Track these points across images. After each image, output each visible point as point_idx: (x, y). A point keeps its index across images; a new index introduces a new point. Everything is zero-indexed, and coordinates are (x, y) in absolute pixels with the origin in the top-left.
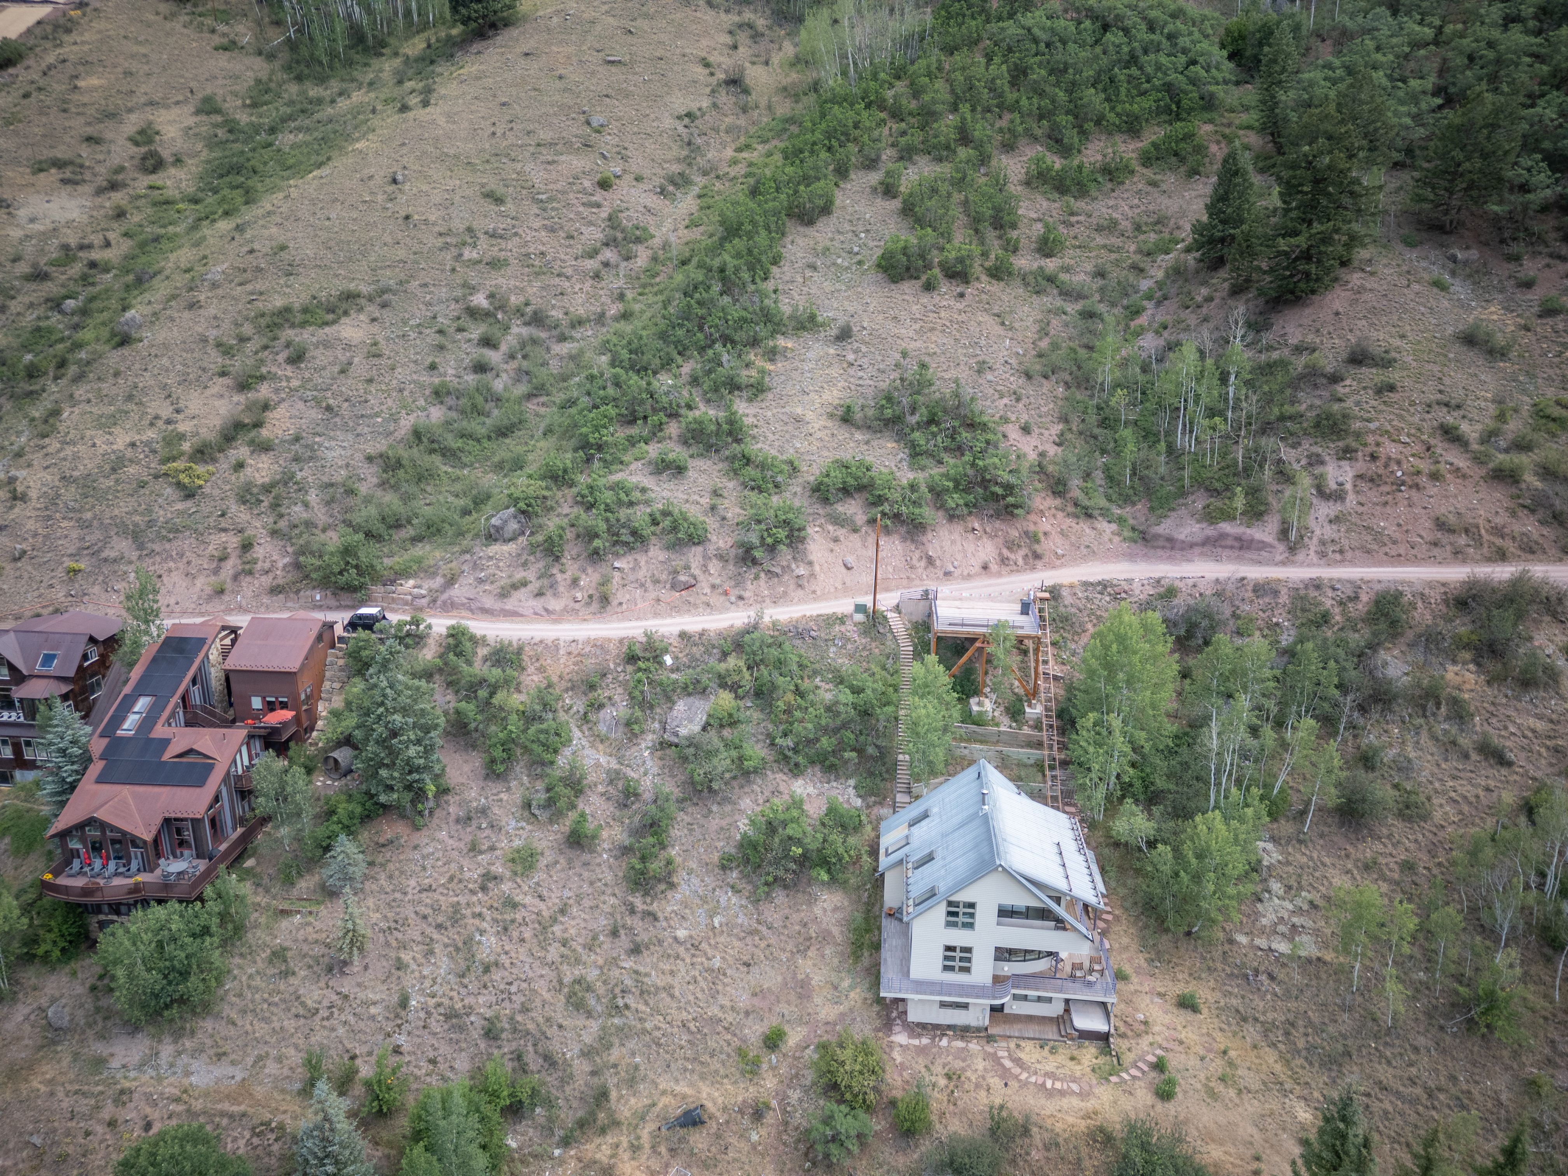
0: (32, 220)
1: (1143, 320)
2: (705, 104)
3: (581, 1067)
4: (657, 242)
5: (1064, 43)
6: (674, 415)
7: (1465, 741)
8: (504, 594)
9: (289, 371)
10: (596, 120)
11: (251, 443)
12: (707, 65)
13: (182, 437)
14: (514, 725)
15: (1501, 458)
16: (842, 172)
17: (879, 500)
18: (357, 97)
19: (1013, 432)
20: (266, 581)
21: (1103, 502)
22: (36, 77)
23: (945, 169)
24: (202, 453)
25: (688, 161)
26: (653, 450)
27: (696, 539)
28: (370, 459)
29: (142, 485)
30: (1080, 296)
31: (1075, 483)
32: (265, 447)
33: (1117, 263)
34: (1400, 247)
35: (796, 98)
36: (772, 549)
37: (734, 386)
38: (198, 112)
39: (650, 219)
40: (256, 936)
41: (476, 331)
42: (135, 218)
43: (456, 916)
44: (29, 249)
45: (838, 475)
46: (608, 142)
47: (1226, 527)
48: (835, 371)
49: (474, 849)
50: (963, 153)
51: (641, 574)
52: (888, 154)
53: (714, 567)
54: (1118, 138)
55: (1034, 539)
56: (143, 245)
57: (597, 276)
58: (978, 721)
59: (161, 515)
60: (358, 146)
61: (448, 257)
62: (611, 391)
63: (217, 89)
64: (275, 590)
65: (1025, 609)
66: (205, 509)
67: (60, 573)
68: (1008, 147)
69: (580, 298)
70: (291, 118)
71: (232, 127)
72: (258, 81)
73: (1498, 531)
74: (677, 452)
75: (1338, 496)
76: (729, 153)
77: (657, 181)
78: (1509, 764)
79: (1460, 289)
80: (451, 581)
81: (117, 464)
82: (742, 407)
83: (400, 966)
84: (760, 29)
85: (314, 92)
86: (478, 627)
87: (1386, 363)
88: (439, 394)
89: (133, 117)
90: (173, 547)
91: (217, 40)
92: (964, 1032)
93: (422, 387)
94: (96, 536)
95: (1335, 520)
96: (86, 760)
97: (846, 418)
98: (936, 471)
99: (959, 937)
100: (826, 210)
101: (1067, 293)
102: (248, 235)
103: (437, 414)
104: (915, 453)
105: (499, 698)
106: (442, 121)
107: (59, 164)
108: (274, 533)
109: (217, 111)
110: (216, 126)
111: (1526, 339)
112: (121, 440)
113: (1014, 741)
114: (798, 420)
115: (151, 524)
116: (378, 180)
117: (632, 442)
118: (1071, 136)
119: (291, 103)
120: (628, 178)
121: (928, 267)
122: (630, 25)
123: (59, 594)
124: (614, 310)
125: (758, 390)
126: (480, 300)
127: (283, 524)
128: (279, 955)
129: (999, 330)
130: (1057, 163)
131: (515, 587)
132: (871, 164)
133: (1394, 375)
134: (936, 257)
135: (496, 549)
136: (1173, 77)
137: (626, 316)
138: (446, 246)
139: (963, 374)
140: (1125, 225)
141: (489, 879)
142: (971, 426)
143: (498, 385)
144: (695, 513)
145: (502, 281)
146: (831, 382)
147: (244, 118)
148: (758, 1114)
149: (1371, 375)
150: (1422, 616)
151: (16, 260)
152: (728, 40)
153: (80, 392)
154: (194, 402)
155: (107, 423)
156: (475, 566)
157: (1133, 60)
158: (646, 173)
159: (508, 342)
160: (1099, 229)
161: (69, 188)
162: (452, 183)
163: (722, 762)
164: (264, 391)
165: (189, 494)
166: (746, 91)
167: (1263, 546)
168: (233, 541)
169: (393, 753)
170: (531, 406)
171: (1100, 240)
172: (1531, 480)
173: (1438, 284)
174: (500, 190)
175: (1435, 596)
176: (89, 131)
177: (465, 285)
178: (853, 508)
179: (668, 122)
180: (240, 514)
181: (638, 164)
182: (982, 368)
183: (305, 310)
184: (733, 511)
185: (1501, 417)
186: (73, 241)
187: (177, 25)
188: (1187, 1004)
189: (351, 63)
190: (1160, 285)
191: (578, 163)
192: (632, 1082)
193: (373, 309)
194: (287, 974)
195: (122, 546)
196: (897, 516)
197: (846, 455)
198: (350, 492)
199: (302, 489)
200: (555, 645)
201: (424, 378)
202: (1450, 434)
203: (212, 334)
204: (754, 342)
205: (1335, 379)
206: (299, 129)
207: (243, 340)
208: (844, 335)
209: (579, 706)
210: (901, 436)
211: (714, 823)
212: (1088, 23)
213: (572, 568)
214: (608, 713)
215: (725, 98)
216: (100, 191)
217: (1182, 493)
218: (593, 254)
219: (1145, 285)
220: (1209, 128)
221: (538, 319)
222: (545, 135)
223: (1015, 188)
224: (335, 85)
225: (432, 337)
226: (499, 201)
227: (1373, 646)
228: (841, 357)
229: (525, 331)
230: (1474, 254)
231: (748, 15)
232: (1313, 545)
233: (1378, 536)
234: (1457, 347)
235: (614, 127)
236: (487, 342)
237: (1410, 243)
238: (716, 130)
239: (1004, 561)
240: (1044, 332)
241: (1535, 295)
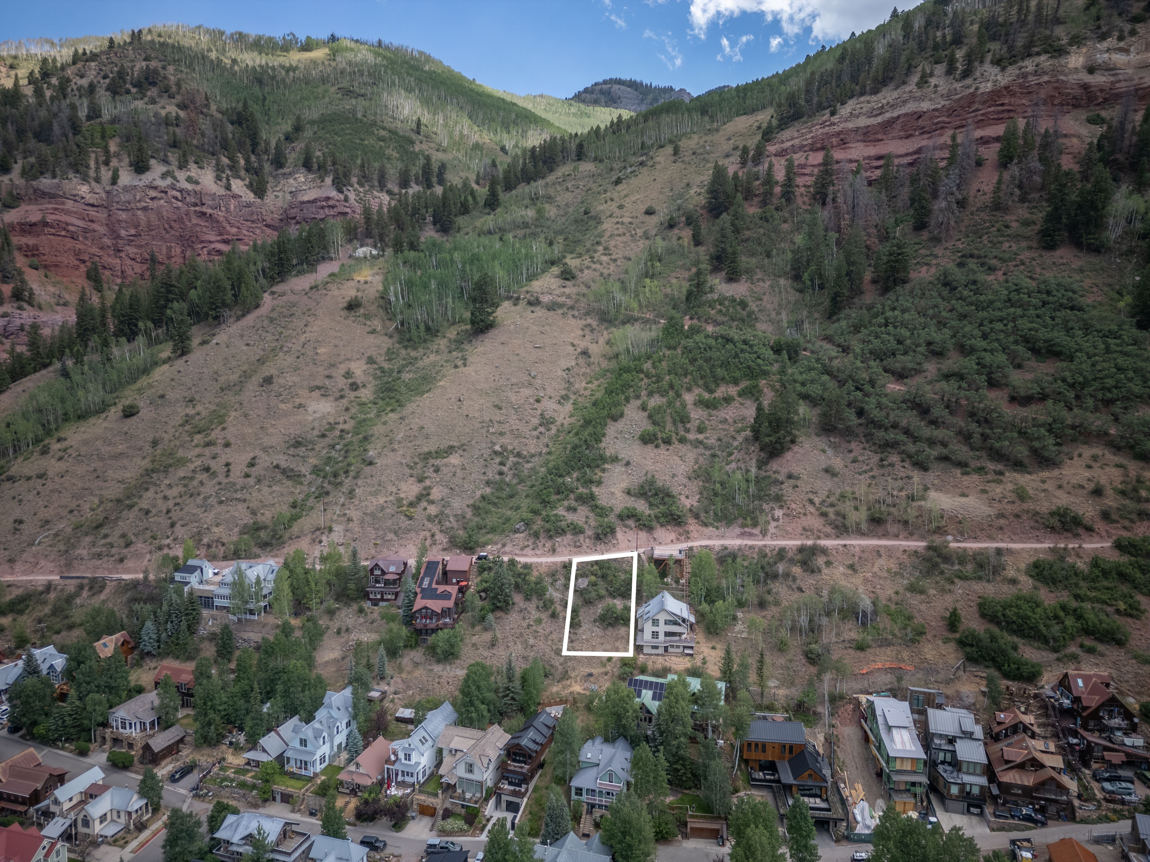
0: (315, 412)
1: (732, 458)
2: (573, 364)
3: (560, 668)
4: (558, 423)
5: (710, 348)
6: (572, 492)
7: (794, 586)
8: (522, 549)
9: (435, 475)
10: (533, 374)
11: (428, 501)
12: (574, 346)
13: (402, 499)
14: (533, 585)
15: (824, 509)
16: (627, 400)
17: (639, 520)
18: (433, 357)
19: (683, 498)
20: (440, 547)
21: (711, 521)
22: (299, 348)
23: (664, 400)
24: (411, 504)
25: (568, 389)
26: (566, 503)
27: (582, 532)
28: (468, 506)
29: (393, 515)
30: (711, 448)
31: (703, 515)
32: (432, 502)
33: (726, 435)
34: (814, 437)
35: (610, 359)
36: (605, 535)
37: (591, 482)
38: (367, 363)
39: (556, 414)
40: (468, 641)
41: (498, 460)
42: (353, 411)
43: (521, 634)
44: (316, 424)
45: (626, 512)
46: (538, 382)
47: (746, 529)
48: (625, 477)
49: (524, 618)
50: (671, 393)
51: (565, 542)
52: (644, 393)
53: (587, 541)
54: (731, 385)
55: (688, 532)
56: (360, 423)
57: (538, 438)
58: (667, 584)
59: (403, 526)
60: (441, 383)
61: (484, 431)
62: (550, 483)
63: (372, 352)
64: (444, 550)
65: (680, 552)
66: (417, 523)
67: (371, 545)
68: (689, 390)
69: (532, 446)
70: (406, 366)
71: (382, 369)
72: (389, 349)
73: (819, 531)
74: (573, 504)
75: (777, 520)
76: (584, 384)
77: (558, 398)
78: (803, 592)
79: (830, 452)
80: (504, 546)
81: (383, 508)
82: (594, 489)
83: (508, 647)
84: (594, 327)
85: (413, 354)
86: (518, 559)
87: (798, 478)
88: (488, 483)
89: (342, 366)
90: (409, 536)
91: (368, 329)
92: (658, 655)
93: (481, 480)
94: (381, 533)
95: (776, 527)
96: (416, 594)
97: (629, 493)
98: (657, 510)
99: (655, 629)
100: (622, 415)
101: (706, 448)
102: (407, 421)
103: (488, 490)
104: (651, 505)
105: (527, 578)
106: (473, 374)
107: (319, 388)
108: (441, 531)
109: (375, 363)
110: (375, 369)
111: (845, 470)
112: (381, 500)
113: (676, 589)
114: (613, 493)
115: (400, 528)
116: (453, 400)
117: (559, 500)
118: (713, 386)
119: (404, 359)
120: (547, 397)
121: (657, 439)
122: (542, 329)
123: (373, 551)
124: (545, 450)
125: (599, 483)
126: (497, 448)
127: (444, 528)
128: (474, 645)
129: (681, 462)
130: (706, 396)
131: (526, 547)
132: (638, 397)
133: (799, 483)
134: (659, 435)
135: (517, 535)
136: (750, 363)
137: (549, 453)
138: (483, 427)
139: (667, 478)
140: (730, 420)
141: (529, 626)
142: (669, 496)
143: (507, 479)
144: (580, 523)
145: (505, 440)
146: (623, 480)
147: (386, 366)
148: (606, 674)
149: (792, 482)
150: (790, 554)
151: (313, 429)
152: (581, 333)
153: (360, 482)
154: (403, 486)
155: (375, 494)
156: (512, 541)
157: (736, 356)
158: (553, 395)
159: (509, 463)
160: (721, 422)
161: (325, 398)
162: (482, 401)
163: (594, 594)
164: (428, 483)
165: (410, 518)
166: (590, 357)
167: (756, 535)
168: (428, 534)
169: (502, 591)
170: (519, 487)
171: (720, 426)
172: (832, 516)
173: (824, 451)
174: (500, 404)
175: (794, 549)
176: (327, 373)
177: (492, 442)
178: (631, 522)
179: (560, 373)
180: (429, 525)
181: (550, 391)
182: (674, 476)
183: (436, 453)
184: (593, 523)
185: (828, 497)
186: (332, 421)
187: (349, 322)
188: (713, 648)
189: (425, 341)
190: (741, 444)
191: (526, 392)
192: (574, 669)
193: (460, 451)
194: (477, 649)
195: (390, 536)
196: (644, 525)
197: (628, 505)
198: (464, 517)
199: (447, 516)
200: (541, 563)
201: (482, 477)
202: (811, 502)
203: (404, 461)
204: (598, 466)
205: (782, 483)
206: (410, 371)
207: (416, 464)
208: (628, 464)
209: (550, 580)
210: (646, 499)
211: (591, 611)
212: (720, 340)
213: (543, 541)
214: (559, 582)
215: (582, 361)
216: (337, 399)
217: (736, 519)
218: (536, 429)
219: (736, 444)
220: (764, 382)
221: (519, 455)
222: (514, 380)
223: (690, 407)
224: (421, 351)
225: (483, 463)
226: (500, 409)
227: (776, 563)
228: (627, 472)
229: (515, 459)
230: (837, 440)
231: (589, 321)
232: (769, 535)
233: (787, 532)
234: (823, 473)
235: (540, 375)
236: (502, 464)
237: (818, 435)
238: (578, 375)
239: (678, 539)
240: (696, 462)
241: (852, 455)
